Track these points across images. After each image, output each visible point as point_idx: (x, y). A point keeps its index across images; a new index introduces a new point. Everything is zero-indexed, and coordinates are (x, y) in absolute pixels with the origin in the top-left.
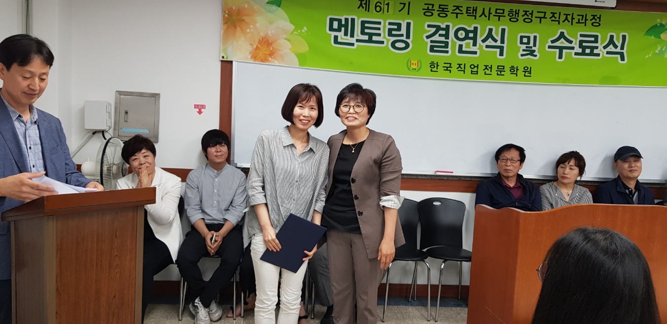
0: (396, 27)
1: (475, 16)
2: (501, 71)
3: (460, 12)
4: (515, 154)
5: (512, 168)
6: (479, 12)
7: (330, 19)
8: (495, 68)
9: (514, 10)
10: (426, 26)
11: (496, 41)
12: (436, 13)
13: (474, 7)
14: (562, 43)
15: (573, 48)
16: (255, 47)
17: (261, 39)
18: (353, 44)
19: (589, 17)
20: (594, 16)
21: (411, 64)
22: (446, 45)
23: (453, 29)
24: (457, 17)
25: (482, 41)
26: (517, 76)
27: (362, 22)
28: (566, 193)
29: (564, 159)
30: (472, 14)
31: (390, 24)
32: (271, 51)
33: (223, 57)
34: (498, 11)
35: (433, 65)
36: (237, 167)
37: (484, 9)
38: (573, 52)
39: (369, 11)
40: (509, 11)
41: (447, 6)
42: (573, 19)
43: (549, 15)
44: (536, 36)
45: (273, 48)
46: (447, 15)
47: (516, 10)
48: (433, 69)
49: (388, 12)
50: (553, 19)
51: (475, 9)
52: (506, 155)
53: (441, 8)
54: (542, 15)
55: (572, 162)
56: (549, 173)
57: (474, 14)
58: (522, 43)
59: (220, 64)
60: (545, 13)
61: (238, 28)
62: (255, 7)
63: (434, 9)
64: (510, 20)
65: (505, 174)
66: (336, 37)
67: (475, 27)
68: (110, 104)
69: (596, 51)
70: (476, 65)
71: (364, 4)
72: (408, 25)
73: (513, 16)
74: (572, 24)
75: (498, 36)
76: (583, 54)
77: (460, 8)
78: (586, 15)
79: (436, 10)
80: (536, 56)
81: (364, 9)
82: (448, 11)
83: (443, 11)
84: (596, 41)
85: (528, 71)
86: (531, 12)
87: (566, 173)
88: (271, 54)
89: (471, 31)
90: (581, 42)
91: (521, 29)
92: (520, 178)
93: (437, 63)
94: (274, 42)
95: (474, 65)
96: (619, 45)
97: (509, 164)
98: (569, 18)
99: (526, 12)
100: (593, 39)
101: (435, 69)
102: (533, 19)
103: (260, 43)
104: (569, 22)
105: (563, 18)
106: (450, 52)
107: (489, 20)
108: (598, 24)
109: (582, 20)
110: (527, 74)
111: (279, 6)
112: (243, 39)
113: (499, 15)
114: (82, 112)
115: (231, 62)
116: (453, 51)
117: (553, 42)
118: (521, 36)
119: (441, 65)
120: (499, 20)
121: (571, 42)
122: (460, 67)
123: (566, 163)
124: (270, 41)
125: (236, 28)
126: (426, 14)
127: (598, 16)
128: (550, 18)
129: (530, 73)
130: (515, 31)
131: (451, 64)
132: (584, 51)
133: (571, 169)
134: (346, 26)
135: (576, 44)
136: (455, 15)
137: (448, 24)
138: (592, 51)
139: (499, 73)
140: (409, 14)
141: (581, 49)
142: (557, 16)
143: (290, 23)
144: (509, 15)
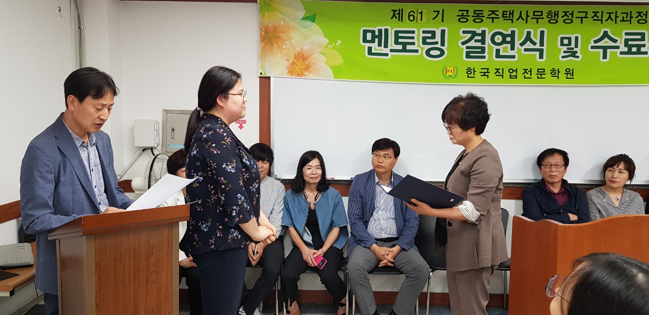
0: (430, 35)
1: (512, 20)
2: (541, 75)
3: (497, 16)
4: (558, 159)
5: (556, 174)
6: (516, 15)
7: (364, 30)
8: (534, 72)
9: (553, 12)
10: (461, 32)
11: (535, 44)
12: (471, 19)
13: (510, 11)
14: (606, 42)
15: (618, 47)
16: (291, 62)
17: (297, 54)
18: (387, 55)
19: (634, 15)
20: (640, 13)
21: (447, 70)
22: (483, 50)
23: (489, 34)
24: (493, 22)
25: (520, 44)
26: (558, 78)
27: (395, 31)
28: (615, 197)
29: (612, 163)
30: (508, 18)
31: (424, 32)
32: (307, 65)
33: (261, 74)
34: (536, 14)
35: (470, 72)
36: (276, 179)
37: (521, 12)
38: (618, 51)
39: (402, 21)
40: (547, 13)
41: (483, 11)
42: (616, 17)
43: (590, 15)
44: (578, 37)
45: (308, 62)
46: (482, 21)
47: (555, 12)
48: (470, 76)
49: (421, 20)
50: (595, 18)
51: (511, 12)
52: (550, 161)
53: (476, 14)
54: (583, 15)
55: (622, 166)
56: (597, 177)
57: (511, 18)
58: (562, 44)
59: (258, 80)
60: (586, 12)
61: (274, 45)
62: (290, 24)
63: (468, 15)
64: (549, 21)
65: (550, 180)
66: (370, 49)
67: (512, 31)
68: (158, 123)
69: (643, 49)
70: (515, 69)
71: (397, 14)
72: (443, 32)
73: (552, 16)
74: (616, 23)
75: (537, 39)
76: (629, 52)
77: (495, 12)
78: (631, 12)
79: (471, 16)
80: (578, 57)
81: (398, 19)
82: (484, 16)
84: (643, 39)
85: (569, 73)
86: (571, 13)
87: (615, 177)
88: (307, 68)
89: (508, 36)
90: (626, 41)
91: (561, 30)
92: (564, 184)
93: (474, 68)
94: (309, 57)
95: (513, 70)
97: (553, 170)
98: (613, 16)
99: (566, 13)
100: (639, 37)
101: (472, 75)
102: (574, 19)
103: (296, 58)
104: (612, 20)
105: (606, 16)
106: (487, 57)
107: (527, 22)
108: (644, 21)
109: (627, 18)
110: (569, 76)
111: (314, 22)
112: (280, 55)
113: (538, 17)
114: (132, 130)
115: (270, 77)
116: (490, 56)
117: (596, 42)
118: (561, 38)
119: (478, 70)
120: (537, 23)
121: (615, 41)
122: (498, 72)
123: (615, 167)
124: (306, 56)
125: (273, 45)
126: (461, 20)
127: (645, 13)
128: (592, 17)
129: (573, 75)
130: (555, 33)
131: (488, 69)
132: (631, 47)
133: (621, 172)
134: (380, 37)
135: (621, 43)
136: (491, 19)
137: (484, 29)
138: (639, 49)
139: (539, 76)
140: (443, 21)
141: (627, 48)
142: (599, 15)
143: (325, 37)
144: (547, 17)
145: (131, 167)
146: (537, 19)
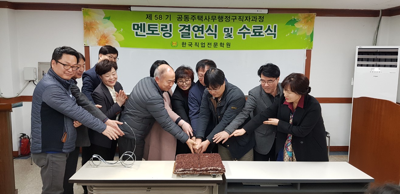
0: (165, 27)
1: (202, 20)
2: (216, 46)
3: (195, 18)
6: (204, 18)
7: (133, 24)
8: (213, 44)
9: (221, 16)
10: (179, 25)
11: (212, 31)
12: (183, 19)
14: (245, 31)
15: (250, 33)
16: (99, 39)
17: (102, 35)
18: (145, 36)
19: (258, 18)
20: (260, 17)
21: (173, 43)
22: (189, 34)
23: (192, 26)
25: (206, 31)
26: (223, 47)
27: (148, 25)
30: (200, 19)
31: (162, 25)
33: (85, 45)
35: (184, 44)
37: (206, 16)
38: (250, 35)
39: (151, 20)
41: (188, 16)
42: (250, 19)
43: (238, 18)
44: (232, 28)
45: (107, 39)
46: (188, 20)
48: (183, 46)
50: (240, 19)
51: (202, 17)
54: (235, 18)
58: (225, 31)
59: (84, 48)
60: (236, 17)
61: (91, 31)
62: (98, 22)
63: (182, 17)
64: (219, 21)
66: (137, 33)
67: (202, 25)
68: (36, 68)
69: (261, 34)
70: (204, 43)
71: (149, 17)
72: (171, 25)
73: (220, 18)
74: (249, 22)
75: (213, 29)
76: (255, 35)
78: (256, 16)
80: (232, 37)
81: (149, 19)
83: (187, 18)
84: (261, 29)
85: (228, 45)
86: (229, 17)
88: (107, 42)
89: (200, 27)
90: (254, 30)
91: (224, 25)
94: (108, 37)
96: (273, 30)
98: (248, 18)
99: (226, 17)
100: (260, 28)
101: (184, 46)
102: (230, 20)
103: (101, 37)
104: (248, 20)
105: (245, 18)
106: (191, 37)
107: (209, 21)
108: (262, 21)
109: (254, 19)
110: (228, 46)
111: (109, 20)
112: (93, 36)
113: (214, 18)
114: (23, 72)
115: (89, 47)
116: (193, 37)
117: (240, 30)
118: (225, 29)
119: (187, 43)
120: (214, 21)
121: (249, 30)
122: (196, 44)
124: (106, 37)
126: (179, 20)
127: (262, 17)
128: (239, 19)
129: (230, 46)
130: (222, 26)
131: (192, 43)
132: (255, 34)
134: (141, 27)
135: (251, 31)
136: (193, 20)
137: (189, 24)
138: (260, 34)
139: (215, 46)
140: (170, 20)
141: (254, 33)
142: (242, 18)
143: (115, 27)
144: (218, 18)
145: (24, 89)
146: (214, 20)
